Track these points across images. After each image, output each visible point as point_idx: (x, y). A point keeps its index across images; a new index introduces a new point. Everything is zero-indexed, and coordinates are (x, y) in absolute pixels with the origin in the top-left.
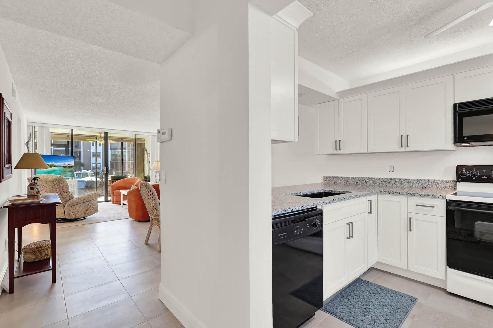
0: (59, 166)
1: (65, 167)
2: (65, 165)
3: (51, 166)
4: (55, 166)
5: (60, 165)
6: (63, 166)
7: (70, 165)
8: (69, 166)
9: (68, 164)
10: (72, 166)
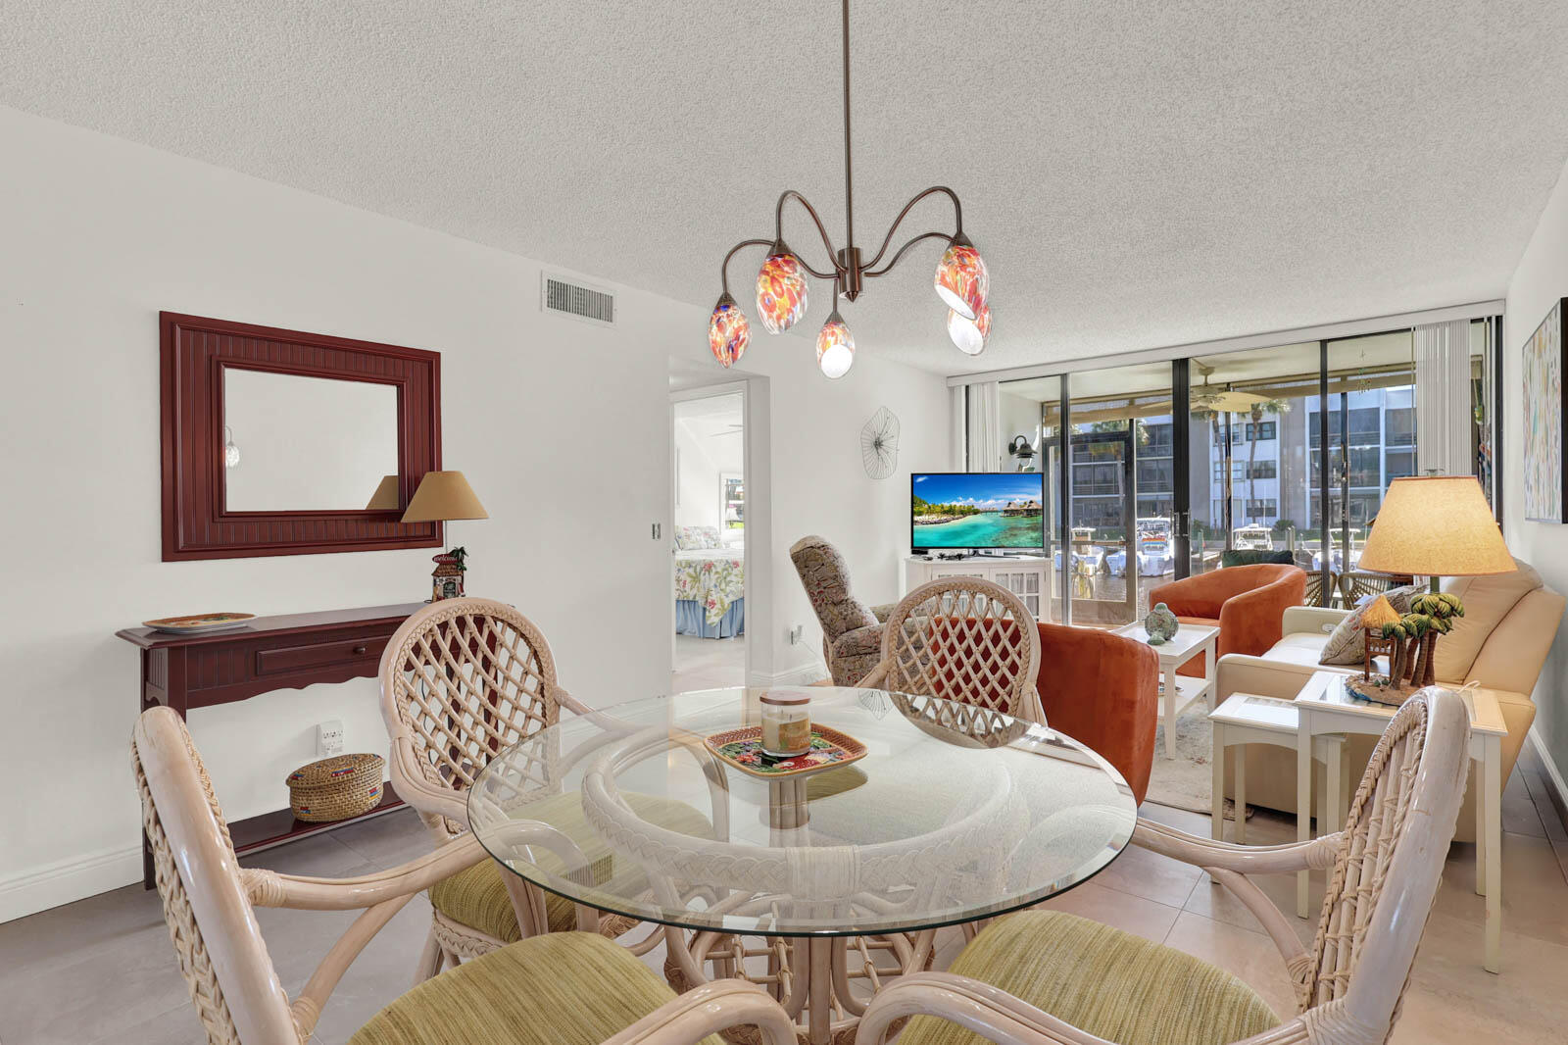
0: (992, 511)
1: (1011, 513)
2: (1012, 507)
3: (964, 513)
4: (976, 512)
5: (997, 508)
6: (1006, 511)
7: (1033, 506)
8: (1027, 510)
9: (1025, 503)
10: (1037, 510)
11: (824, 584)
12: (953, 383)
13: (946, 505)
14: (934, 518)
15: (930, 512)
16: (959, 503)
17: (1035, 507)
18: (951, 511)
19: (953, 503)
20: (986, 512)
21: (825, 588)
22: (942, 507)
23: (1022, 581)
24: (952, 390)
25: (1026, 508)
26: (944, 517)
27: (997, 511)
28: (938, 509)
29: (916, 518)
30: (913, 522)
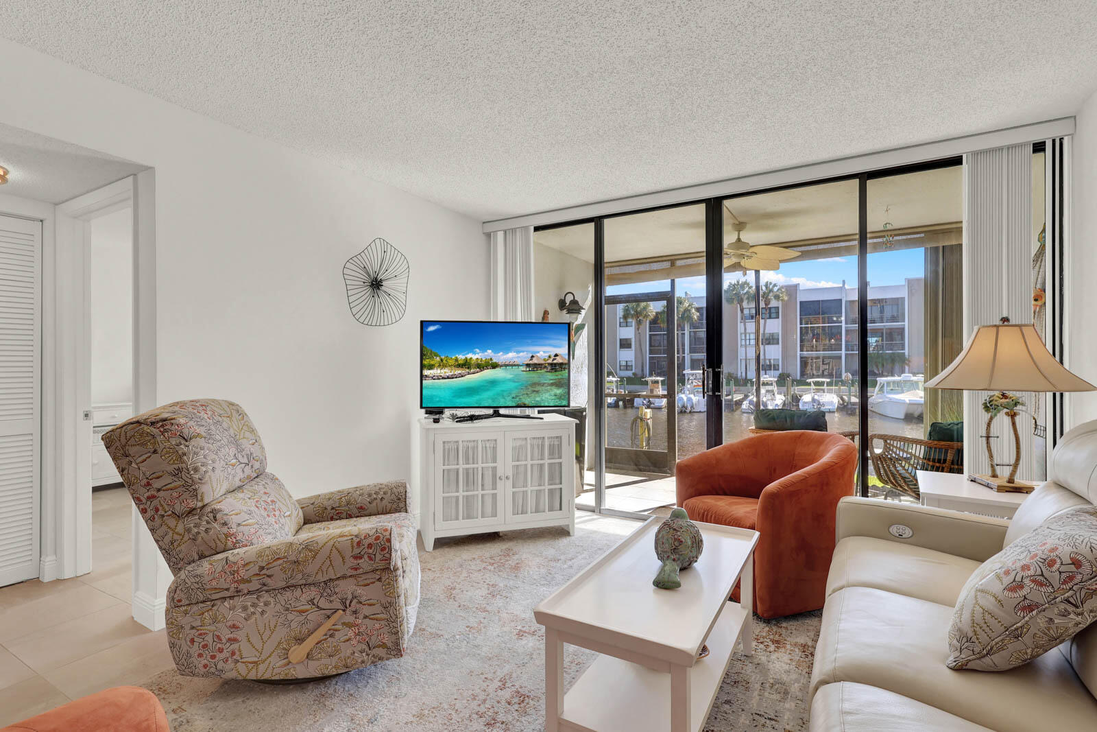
0: (512, 365)
1: (534, 367)
2: (535, 361)
3: (481, 367)
4: (494, 366)
5: (518, 361)
6: (528, 365)
7: (559, 360)
8: (551, 364)
9: (550, 357)
10: (562, 364)
11: (157, 484)
12: (489, 228)
13: (461, 357)
14: (447, 372)
15: (442, 365)
16: (475, 356)
17: (561, 361)
18: (466, 365)
19: (469, 356)
20: (506, 365)
21: (159, 490)
22: (457, 360)
23: (543, 446)
24: (488, 235)
25: (550, 361)
26: (458, 371)
27: (518, 365)
28: (451, 362)
29: (426, 372)
30: (422, 377)
